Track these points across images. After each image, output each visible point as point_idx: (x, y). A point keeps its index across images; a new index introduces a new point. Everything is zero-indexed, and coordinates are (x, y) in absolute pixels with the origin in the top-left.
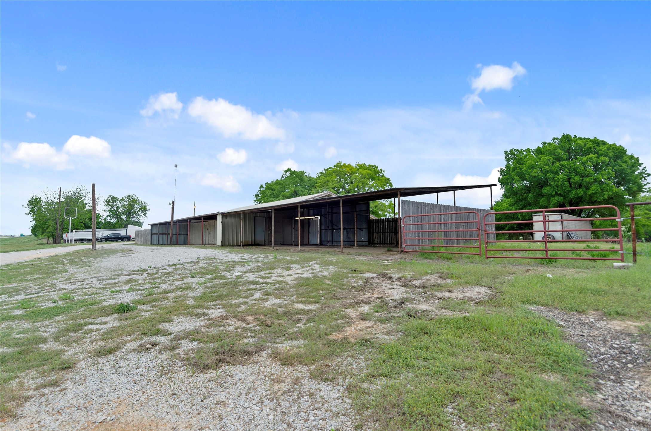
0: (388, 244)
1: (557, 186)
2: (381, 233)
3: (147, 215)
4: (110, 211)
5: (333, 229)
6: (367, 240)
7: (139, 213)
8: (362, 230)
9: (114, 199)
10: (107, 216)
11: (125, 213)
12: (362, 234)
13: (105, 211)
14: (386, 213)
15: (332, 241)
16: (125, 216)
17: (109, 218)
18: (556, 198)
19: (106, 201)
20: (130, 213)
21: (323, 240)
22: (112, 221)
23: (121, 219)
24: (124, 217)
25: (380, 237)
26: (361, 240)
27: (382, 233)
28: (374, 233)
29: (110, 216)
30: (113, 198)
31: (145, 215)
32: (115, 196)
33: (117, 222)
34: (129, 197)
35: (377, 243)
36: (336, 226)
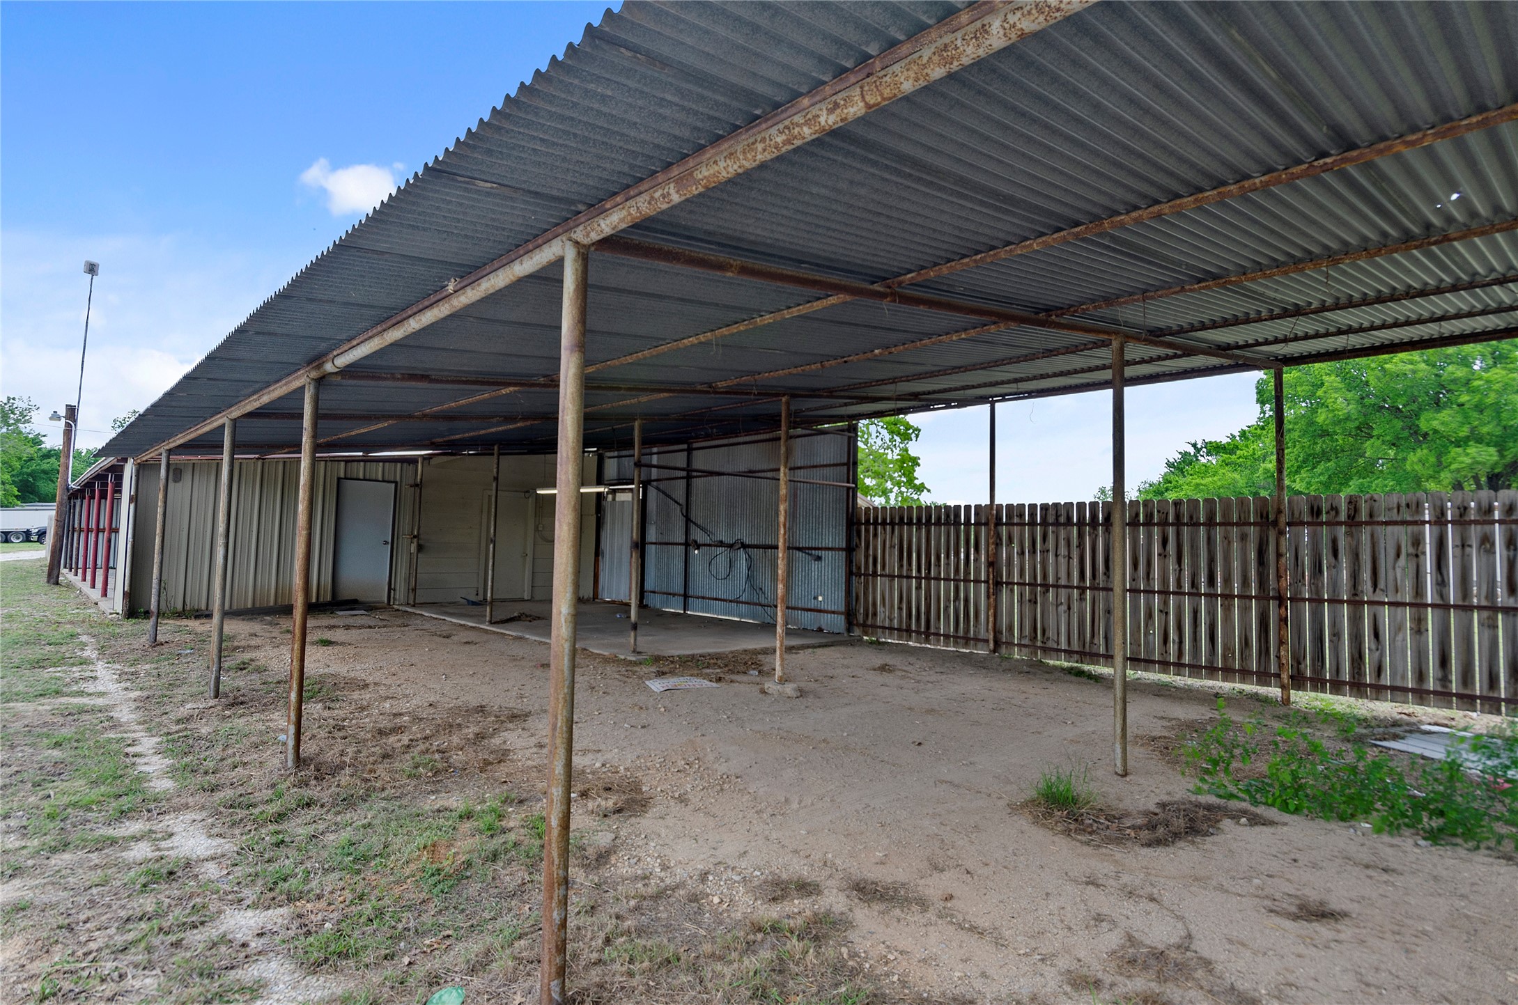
0: (947, 636)
1: (1479, 408)
2: (909, 577)
5: (689, 544)
6: (842, 609)
8: (819, 558)
12: (815, 574)
14: (889, 485)
15: (686, 596)
18: (1472, 450)
21: (649, 585)
25: (904, 598)
26: (812, 605)
27: (919, 578)
28: (875, 574)
35: (891, 629)
36: (703, 529)
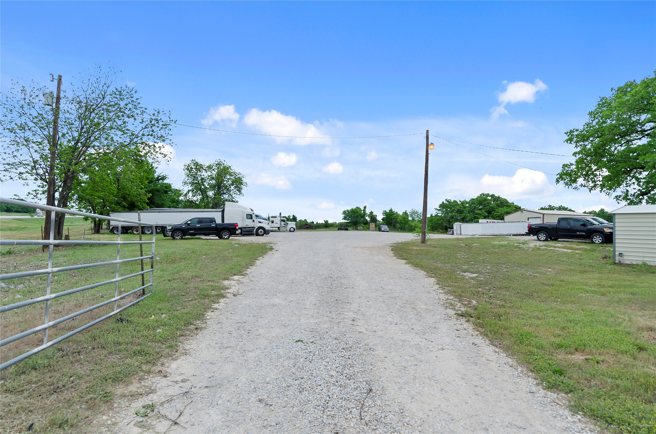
3: (243, 191)
4: (192, 184)
7: (232, 188)
9: (199, 167)
10: (189, 191)
11: (212, 187)
13: (185, 183)
16: (213, 192)
17: (190, 194)
19: (188, 169)
20: (219, 187)
22: (195, 198)
23: (207, 196)
24: (211, 193)
29: (193, 191)
30: (196, 164)
31: (239, 191)
32: (200, 162)
33: (202, 200)
34: (219, 164)
